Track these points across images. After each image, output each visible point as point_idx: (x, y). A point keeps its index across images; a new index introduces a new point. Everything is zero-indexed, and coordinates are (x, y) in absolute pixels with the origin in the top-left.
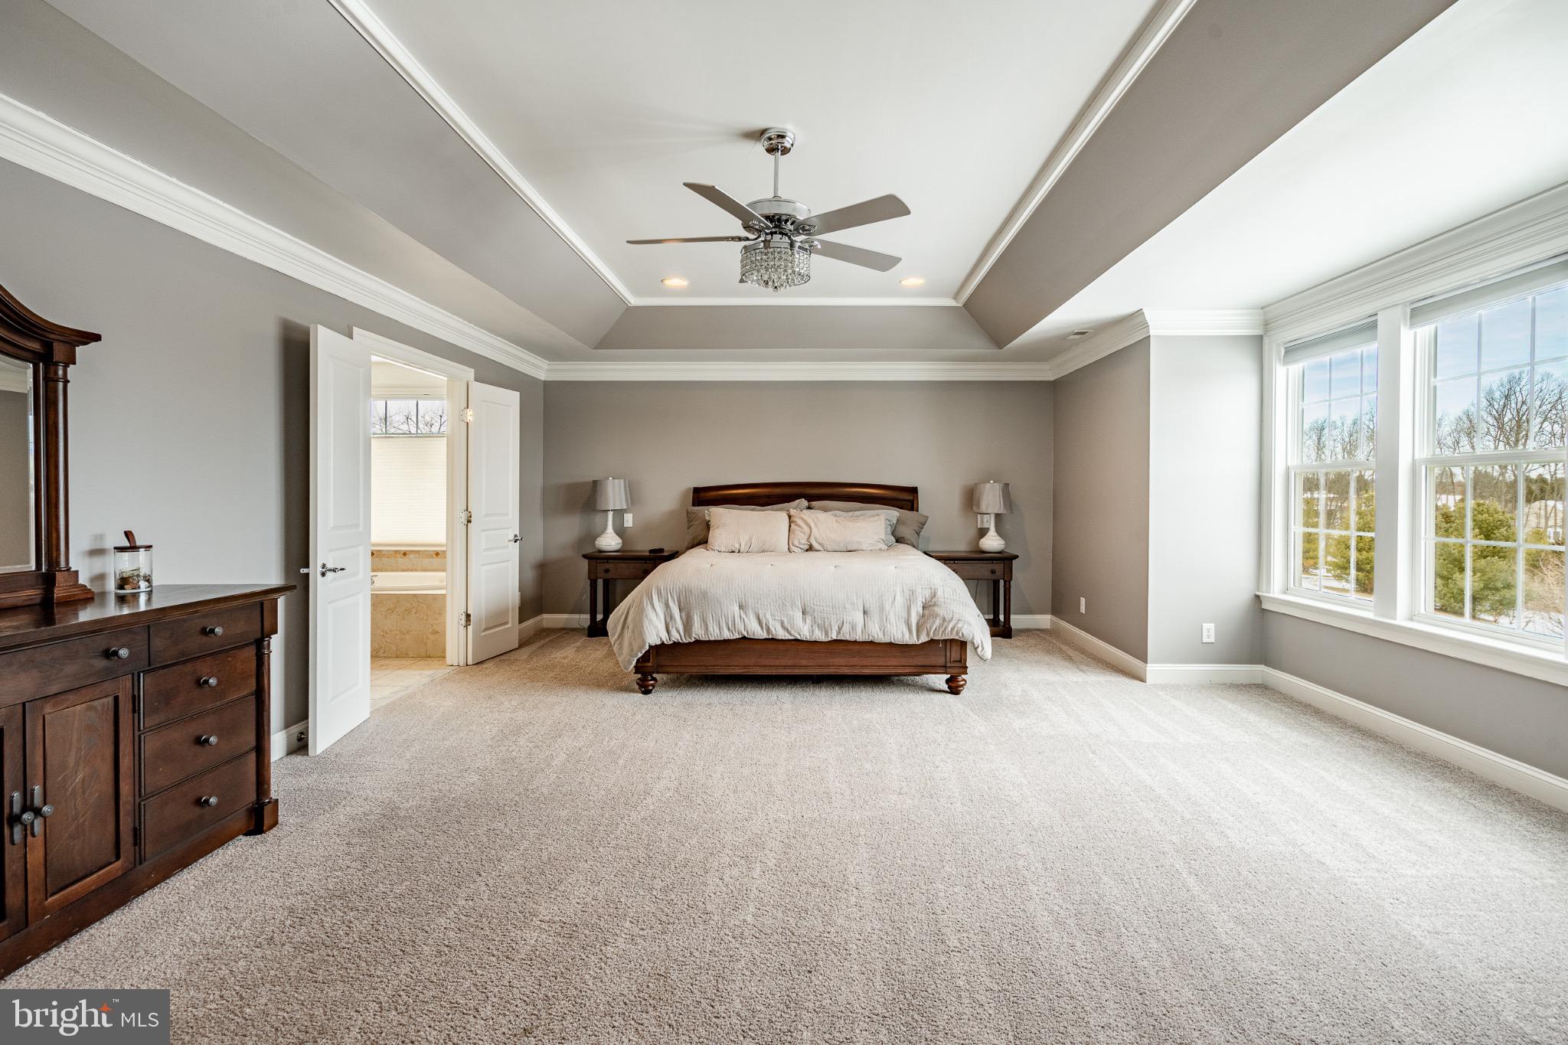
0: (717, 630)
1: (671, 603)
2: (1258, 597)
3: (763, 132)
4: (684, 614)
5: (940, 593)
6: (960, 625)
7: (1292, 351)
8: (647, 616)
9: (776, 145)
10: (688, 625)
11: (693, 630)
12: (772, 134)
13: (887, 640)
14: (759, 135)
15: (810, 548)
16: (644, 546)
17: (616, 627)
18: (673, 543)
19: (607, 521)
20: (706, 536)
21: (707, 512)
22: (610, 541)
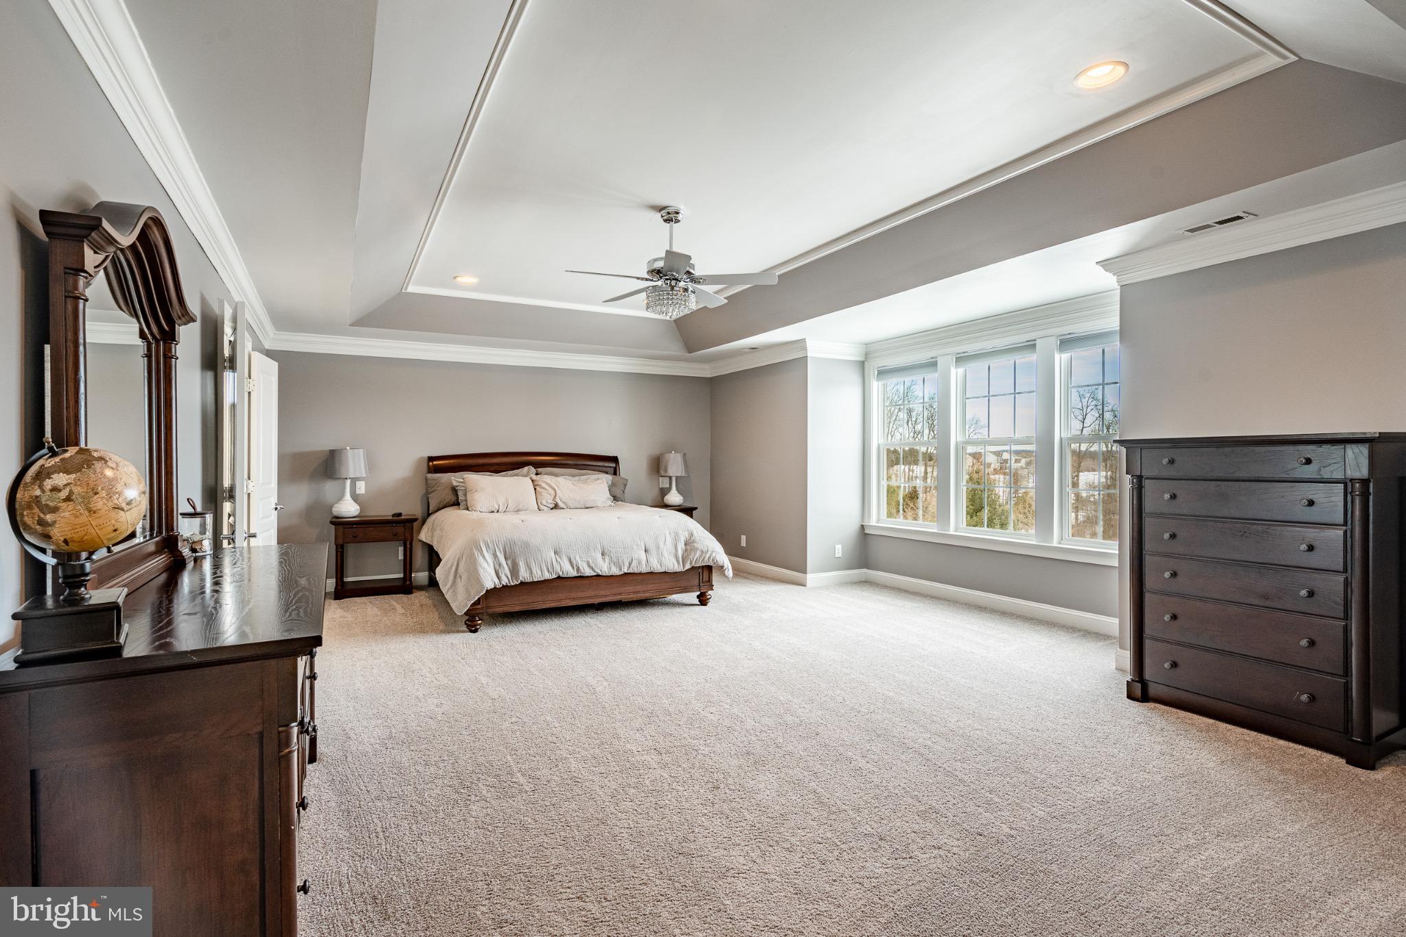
0: (539, 573)
1: (498, 553)
2: (862, 526)
3: (664, 208)
4: (509, 562)
5: (695, 533)
6: (714, 555)
7: (882, 373)
8: (481, 566)
9: (671, 217)
10: (514, 571)
11: (520, 574)
12: (670, 210)
13: (662, 570)
14: (661, 209)
15: (556, 507)
16: (384, 511)
17: (447, 577)
18: (410, 508)
19: (344, 488)
20: (456, 500)
21: (455, 478)
22: (348, 508)
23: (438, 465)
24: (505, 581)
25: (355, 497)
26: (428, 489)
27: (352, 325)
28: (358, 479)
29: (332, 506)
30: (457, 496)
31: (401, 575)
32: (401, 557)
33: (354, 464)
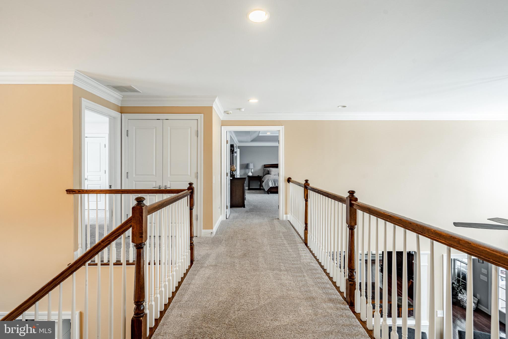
1: (272, 181)
4: (274, 183)
8: (270, 184)
11: (276, 185)
16: (256, 175)
17: (264, 185)
18: (261, 174)
19: (250, 170)
20: (268, 173)
21: (268, 169)
22: (250, 174)
23: (266, 166)
24: (273, 186)
25: (251, 172)
26: (264, 170)
27: (251, 141)
28: (252, 169)
29: (247, 174)
30: (269, 172)
31: (259, 187)
32: (259, 184)
33: (251, 166)
